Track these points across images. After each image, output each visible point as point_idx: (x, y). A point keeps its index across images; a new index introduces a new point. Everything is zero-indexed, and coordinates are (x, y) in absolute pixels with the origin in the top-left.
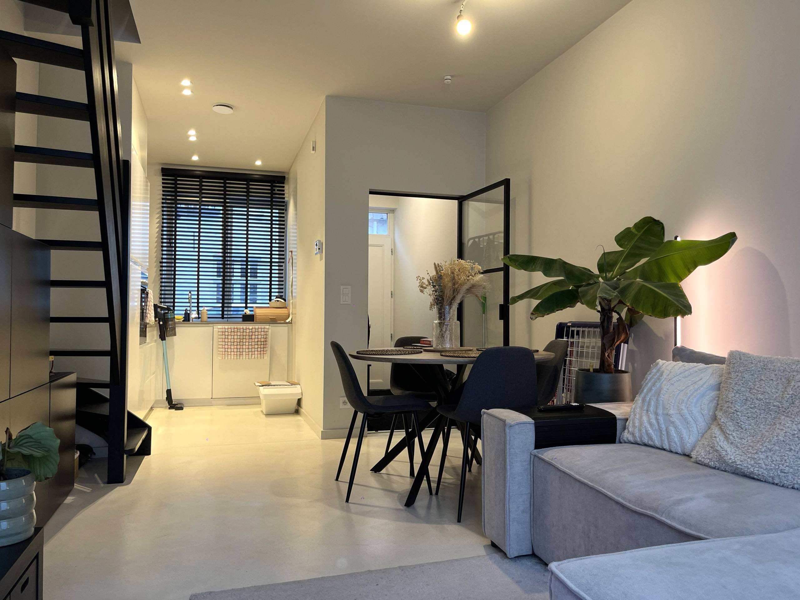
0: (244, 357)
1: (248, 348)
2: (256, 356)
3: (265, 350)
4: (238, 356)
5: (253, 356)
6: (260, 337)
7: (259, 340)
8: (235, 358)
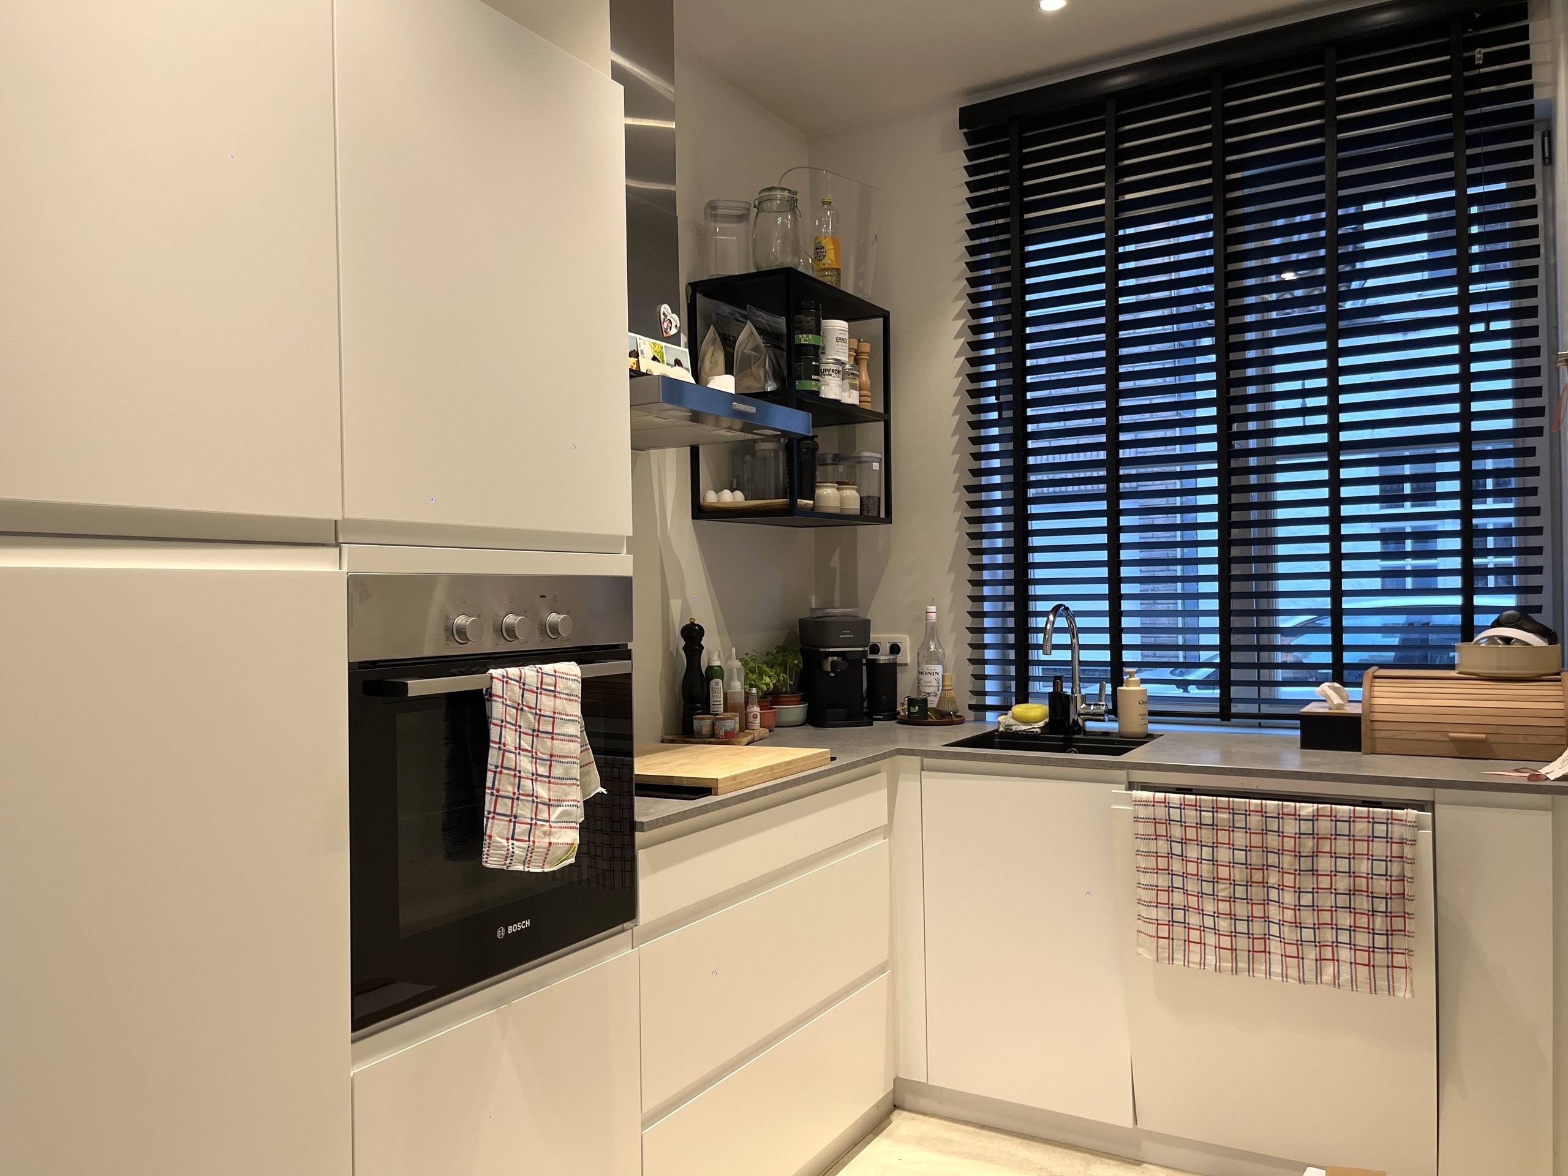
0: (1276, 969)
1: (1298, 925)
2: (1345, 976)
3: (1398, 942)
4: (1243, 956)
5: (1329, 970)
6: (1363, 867)
7: (1362, 883)
8: (1227, 965)
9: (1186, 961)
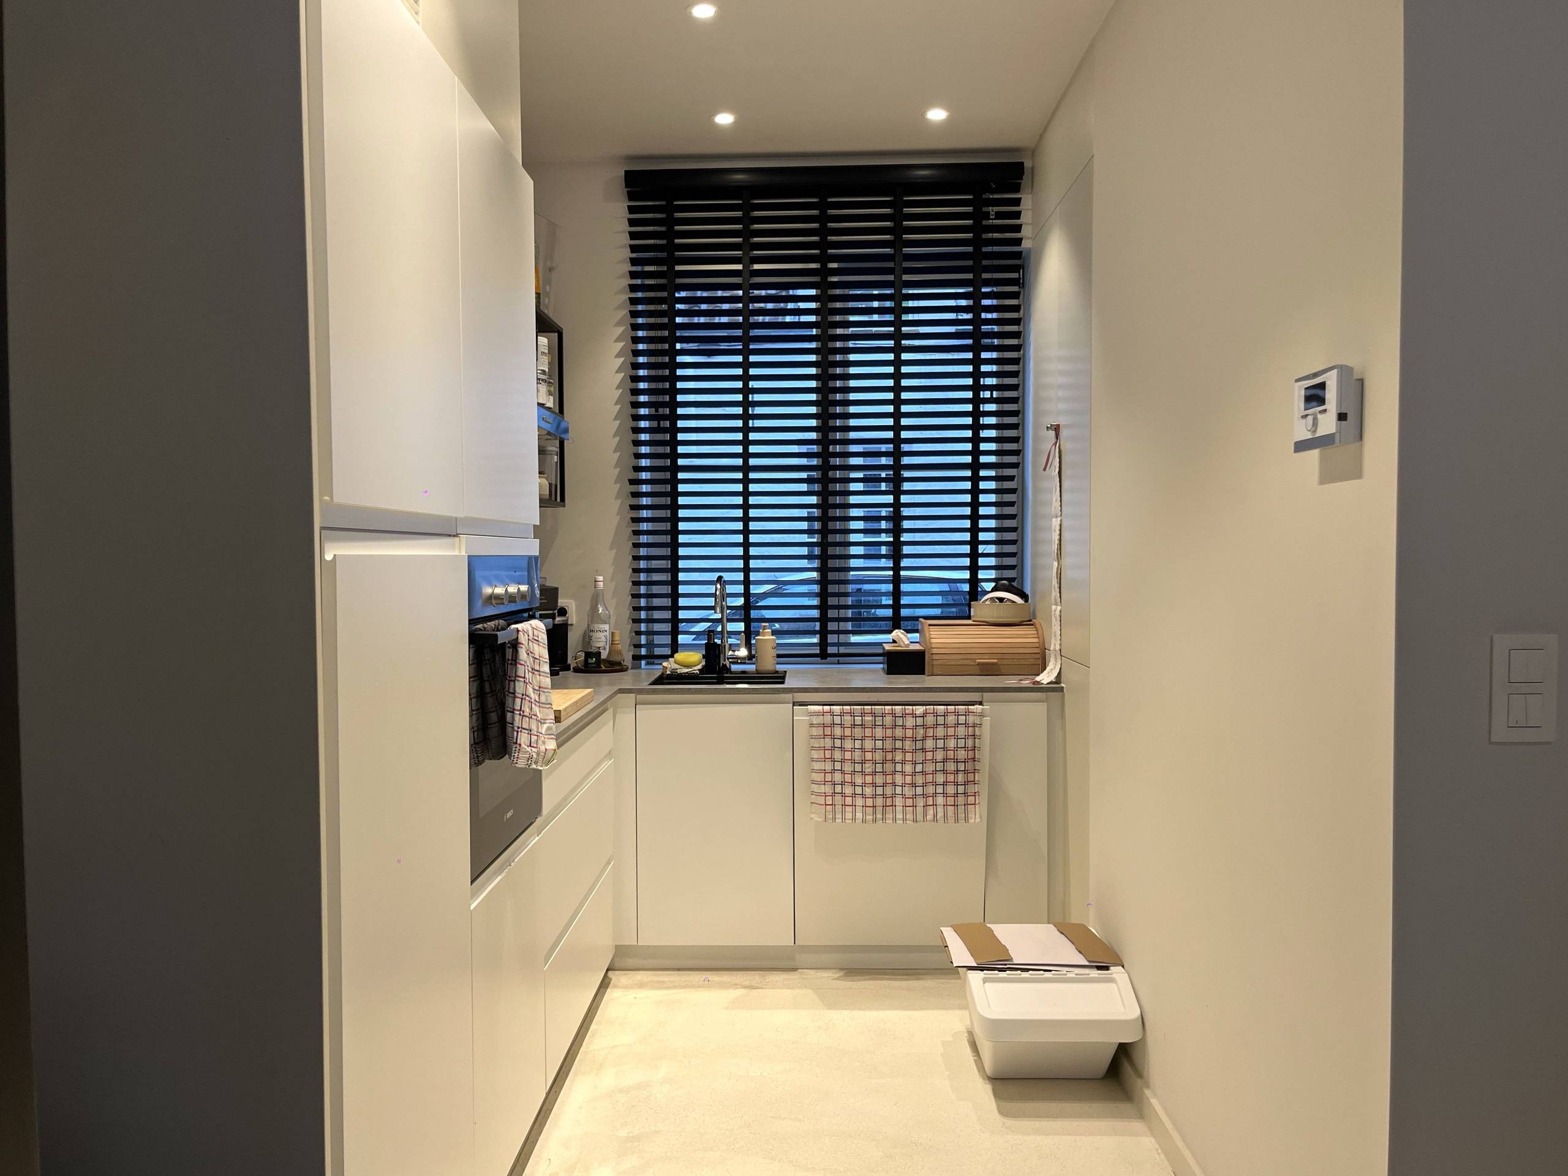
2: (940, 814)
3: (971, 789)
4: (879, 810)
5: (931, 811)
6: (951, 743)
8: (870, 817)
9: (843, 819)
